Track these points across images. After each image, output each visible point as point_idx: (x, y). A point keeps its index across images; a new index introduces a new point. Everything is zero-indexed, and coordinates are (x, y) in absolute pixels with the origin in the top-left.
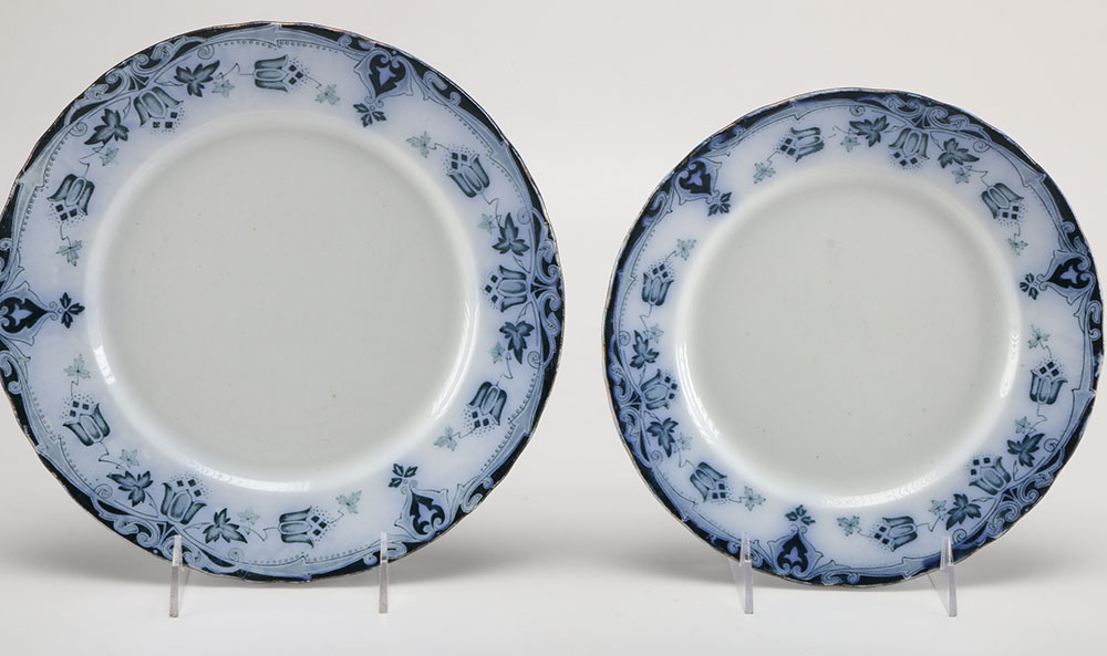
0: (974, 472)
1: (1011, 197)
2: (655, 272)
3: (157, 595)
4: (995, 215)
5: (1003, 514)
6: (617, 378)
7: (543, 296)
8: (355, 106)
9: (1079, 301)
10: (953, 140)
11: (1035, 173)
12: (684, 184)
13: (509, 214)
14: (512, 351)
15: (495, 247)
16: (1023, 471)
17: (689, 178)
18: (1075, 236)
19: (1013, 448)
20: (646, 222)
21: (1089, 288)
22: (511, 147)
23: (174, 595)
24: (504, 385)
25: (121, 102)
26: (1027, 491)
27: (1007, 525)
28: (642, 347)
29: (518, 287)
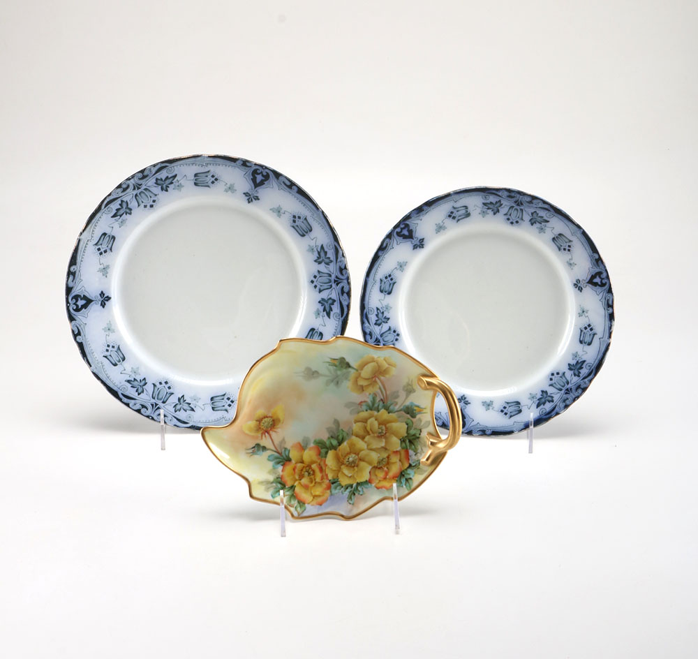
0: (551, 379)
1: (567, 241)
2: (386, 278)
3: (155, 439)
4: (560, 249)
5: (564, 401)
6: (368, 331)
7: (340, 285)
8: (244, 193)
9: (602, 294)
10: (535, 212)
11: (577, 229)
12: (399, 234)
13: (322, 245)
14: (325, 313)
15: (315, 261)
16: (575, 379)
17: (401, 231)
18: (599, 261)
19: (571, 367)
20: (380, 254)
21: (607, 286)
22: (323, 212)
23: (163, 438)
24: (321, 329)
25: (128, 197)
26: (577, 389)
27: (566, 406)
28: (380, 315)
29: (328, 281)
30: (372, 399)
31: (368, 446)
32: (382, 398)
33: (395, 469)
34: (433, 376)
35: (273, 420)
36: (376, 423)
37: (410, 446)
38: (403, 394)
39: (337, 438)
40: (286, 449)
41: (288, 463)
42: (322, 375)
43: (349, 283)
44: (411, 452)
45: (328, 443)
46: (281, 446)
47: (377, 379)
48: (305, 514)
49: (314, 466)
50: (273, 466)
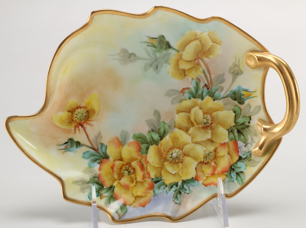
30: (195, 85)
31: (192, 138)
32: (206, 83)
33: (224, 163)
34: (264, 50)
35: (88, 112)
36: (200, 113)
37: (239, 136)
38: (229, 77)
39: (158, 132)
40: (102, 144)
41: (105, 160)
42: (139, 58)
44: (240, 143)
45: (148, 138)
46: (96, 141)
47: (200, 61)
48: (127, 217)
49: (134, 164)
50: (89, 165)
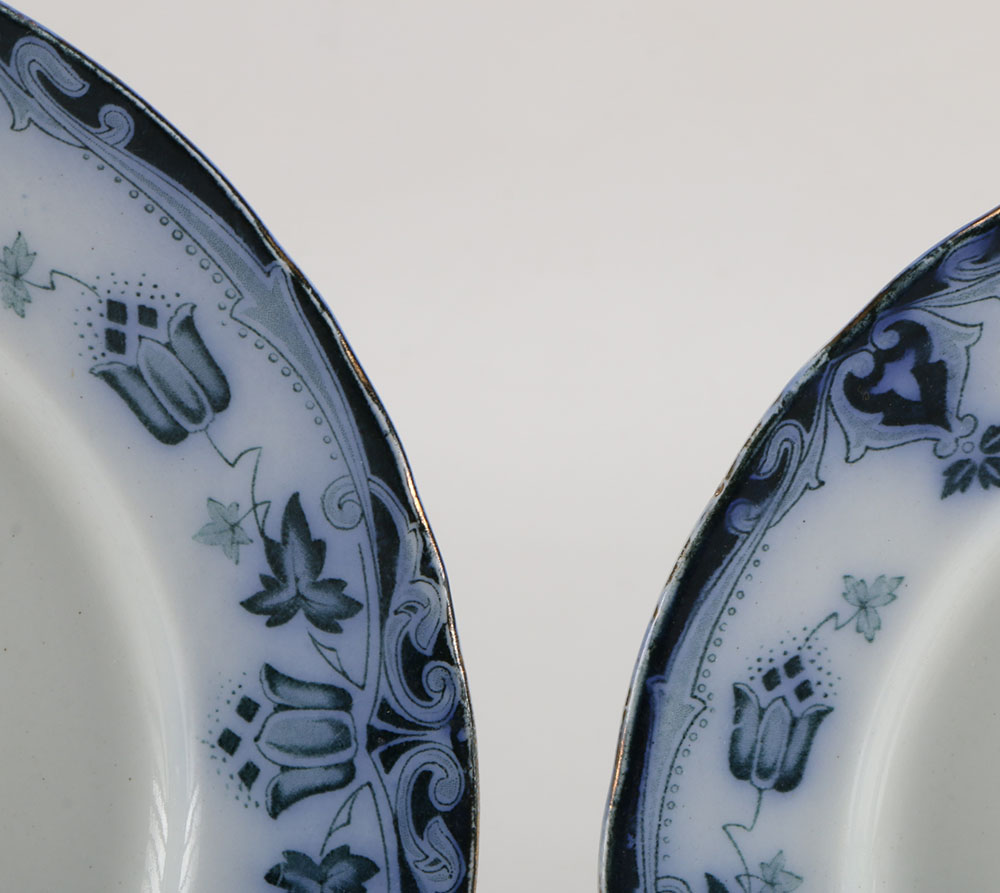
2: (771, 680)
7: (408, 765)
12: (861, 394)
13: (295, 499)
15: (251, 605)
17: (877, 375)
20: (739, 520)
22: (298, 281)
29: (326, 735)
43: (464, 753)
